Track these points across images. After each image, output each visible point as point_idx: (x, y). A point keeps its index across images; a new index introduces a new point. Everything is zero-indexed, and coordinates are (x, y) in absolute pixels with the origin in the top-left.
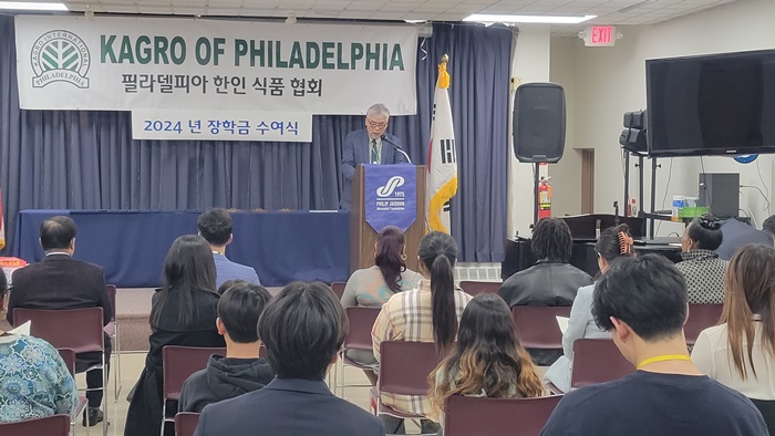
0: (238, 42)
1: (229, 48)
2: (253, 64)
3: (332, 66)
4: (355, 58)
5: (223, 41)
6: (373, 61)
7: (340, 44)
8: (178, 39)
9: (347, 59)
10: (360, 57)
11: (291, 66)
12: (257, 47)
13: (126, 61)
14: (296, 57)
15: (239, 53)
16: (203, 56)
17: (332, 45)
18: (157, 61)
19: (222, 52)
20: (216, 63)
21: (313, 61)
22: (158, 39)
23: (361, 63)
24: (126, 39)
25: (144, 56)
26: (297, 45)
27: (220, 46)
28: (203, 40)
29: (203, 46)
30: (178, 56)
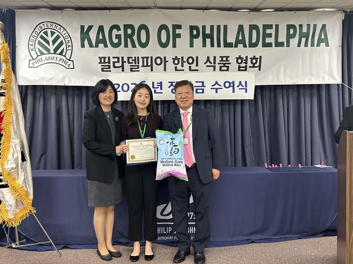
0: (192, 28)
1: (185, 33)
2: (204, 45)
3: (270, 45)
4: (289, 37)
5: (179, 27)
6: (304, 40)
7: (277, 26)
8: (143, 27)
9: (282, 38)
10: (293, 36)
11: (236, 46)
12: (208, 31)
13: (101, 45)
14: (240, 38)
15: (193, 37)
16: (164, 40)
17: (270, 27)
18: (126, 46)
19: (179, 36)
20: (174, 46)
21: (254, 41)
22: (126, 27)
23: (294, 42)
24: (101, 29)
25: (116, 41)
26: (241, 28)
27: (178, 31)
28: (163, 27)
29: (164, 32)
30: (143, 40)
